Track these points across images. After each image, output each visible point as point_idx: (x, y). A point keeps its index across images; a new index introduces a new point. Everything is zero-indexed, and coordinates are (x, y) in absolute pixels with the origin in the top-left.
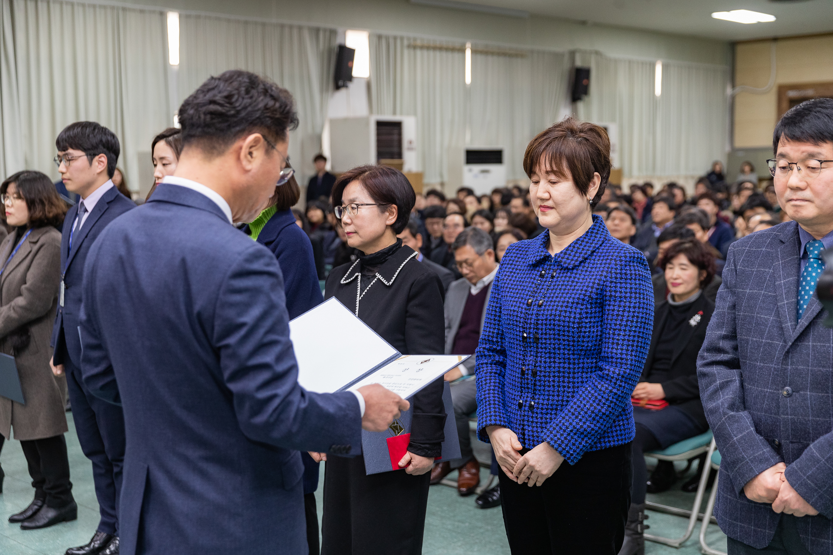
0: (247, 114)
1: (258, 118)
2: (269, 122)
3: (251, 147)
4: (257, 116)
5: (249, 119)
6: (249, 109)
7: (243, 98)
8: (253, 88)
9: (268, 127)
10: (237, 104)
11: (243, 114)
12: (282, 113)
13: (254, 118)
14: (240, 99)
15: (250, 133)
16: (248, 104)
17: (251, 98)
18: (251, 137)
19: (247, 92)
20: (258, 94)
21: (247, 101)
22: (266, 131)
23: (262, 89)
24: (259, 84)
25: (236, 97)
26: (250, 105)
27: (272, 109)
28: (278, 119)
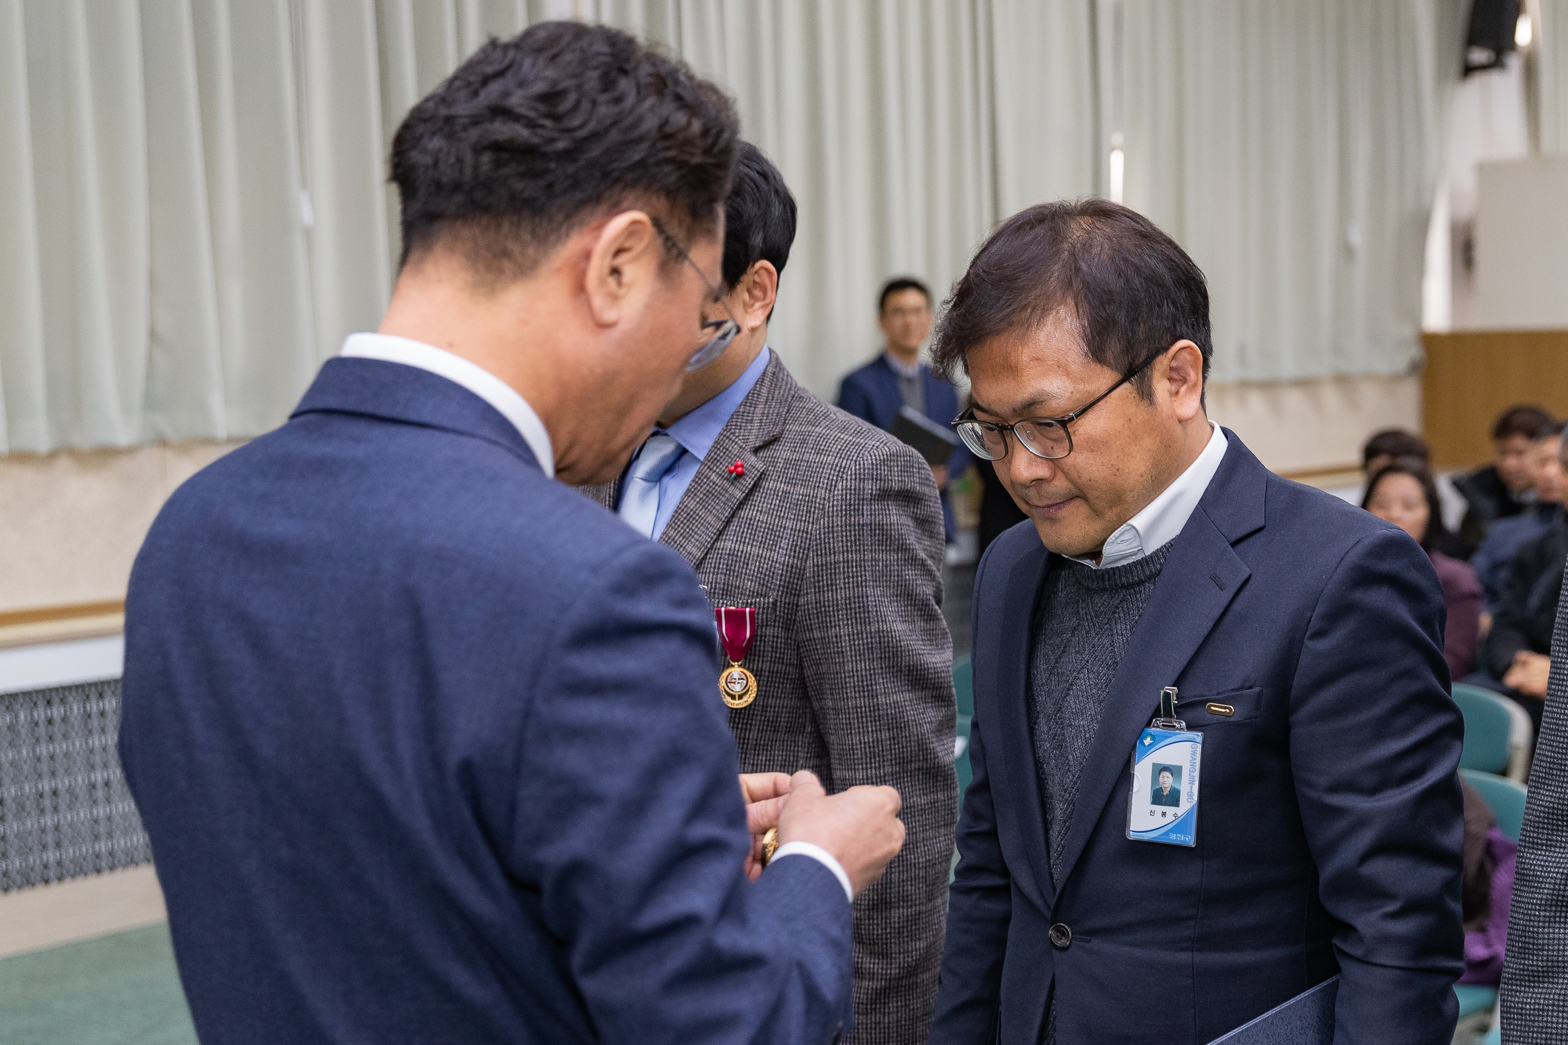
0: (606, 152)
1: (641, 164)
2: (673, 178)
3: (619, 252)
4: (637, 157)
5: (614, 165)
6: (614, 136)
7: (594, 103)
8: (624, 72)
9: (670, 194)
10: (576, 122)
11: (595, 151)
12: (708, 151)
13: (625, 164)
14: (585, 105)
15: (616, 209)
16: (608, 122)
17: (618, 100)
18: (619, 223)
19: (607, 83)
20: (639, 92)
21: (605, 111)
22: (661, 204)
23: (650, 75)
24: (639, 63)
25: (572, 97)
26: (614, 124)
27: (680, 137)
28: (700, 168)
